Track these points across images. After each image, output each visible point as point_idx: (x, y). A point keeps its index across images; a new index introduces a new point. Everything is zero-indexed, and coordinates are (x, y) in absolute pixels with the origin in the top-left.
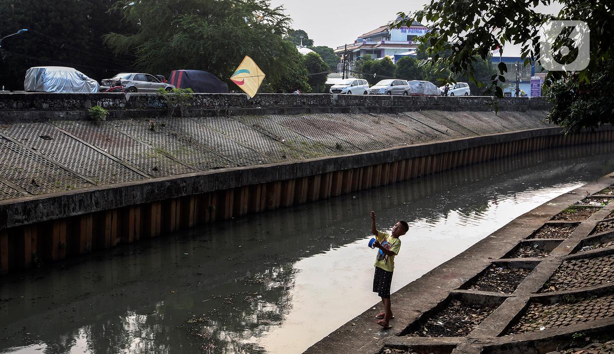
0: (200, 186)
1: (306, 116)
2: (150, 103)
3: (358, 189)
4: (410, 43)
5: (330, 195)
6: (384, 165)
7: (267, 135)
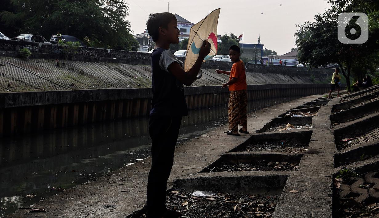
0: (100, 96)
1: (142, 66)
2: (53, 50)
6: (195, 96)
7: (125, 74)
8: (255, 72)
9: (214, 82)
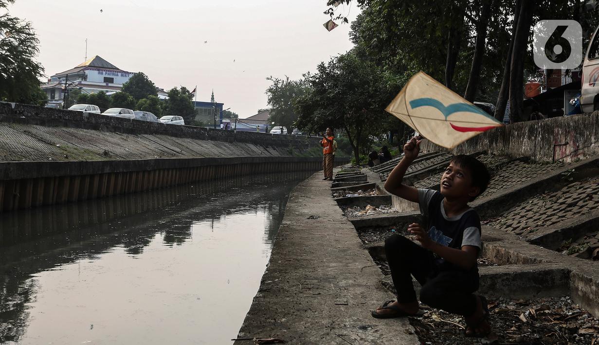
0: (10, 172)
1: (64, 129)
3: (125, 192)
4: (107, 84)
5: (105, 194)
6: (144, 172)
7: (41, 140)
8: (219, 140)
9: (168, 153)
